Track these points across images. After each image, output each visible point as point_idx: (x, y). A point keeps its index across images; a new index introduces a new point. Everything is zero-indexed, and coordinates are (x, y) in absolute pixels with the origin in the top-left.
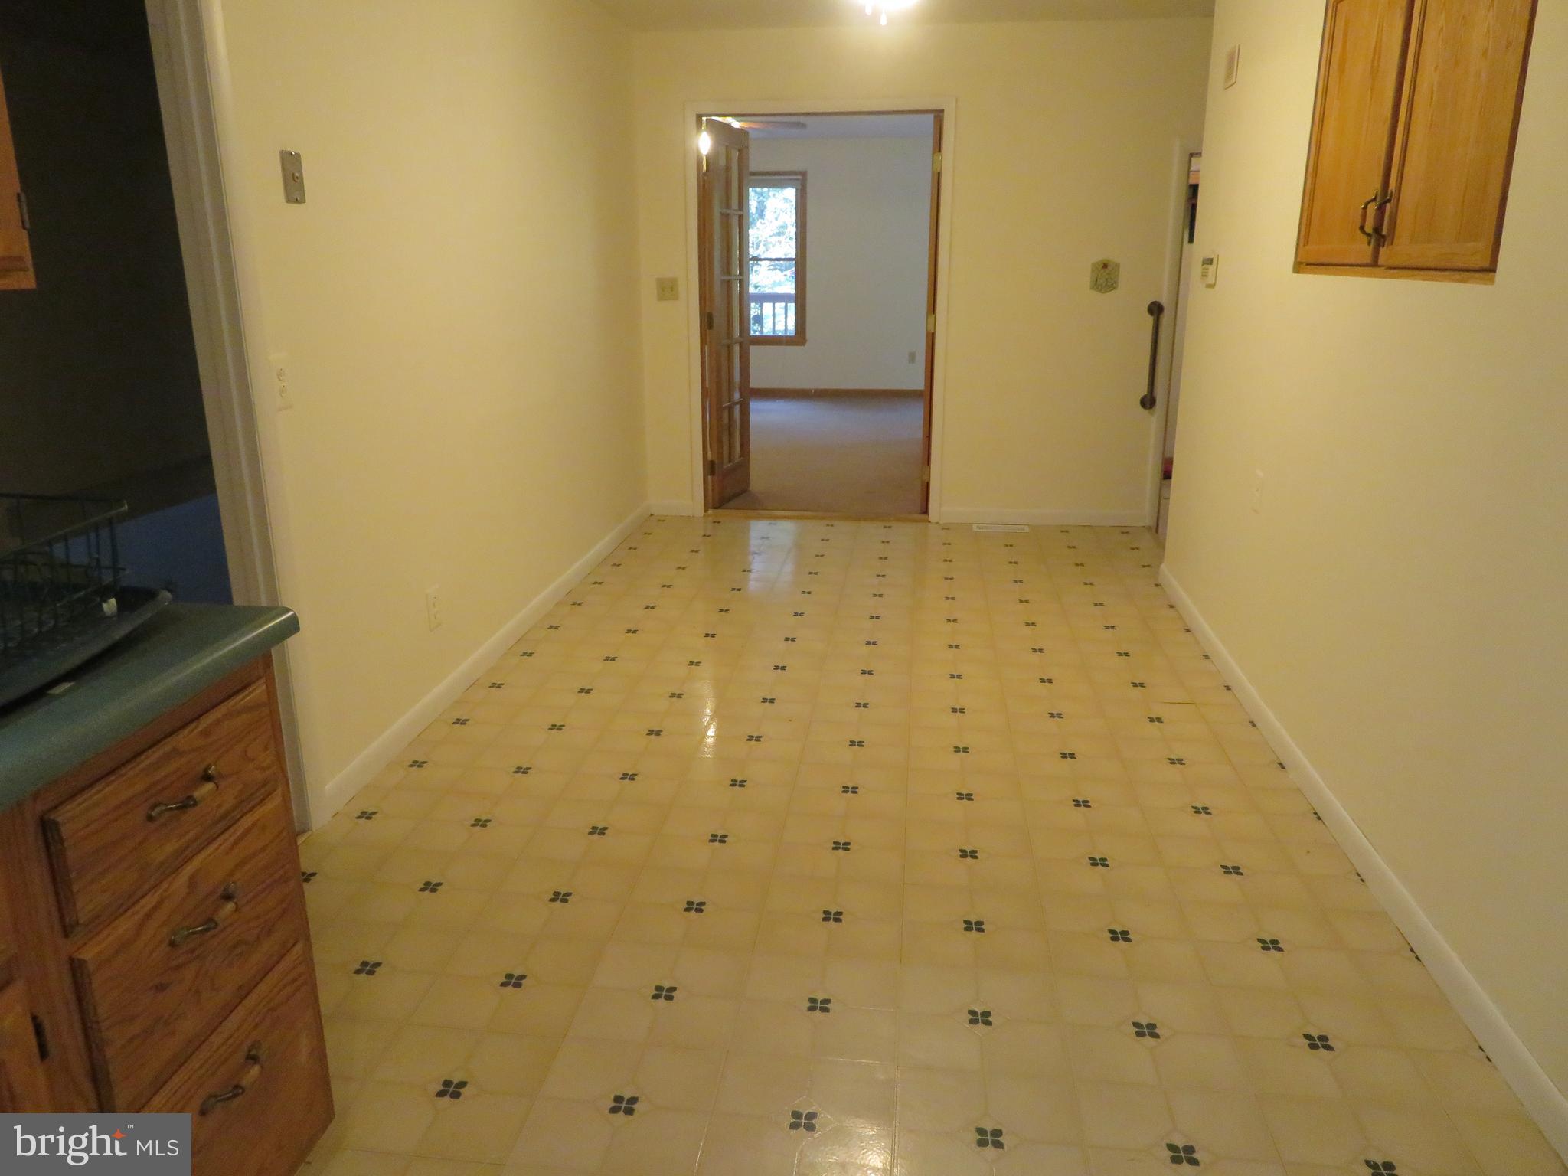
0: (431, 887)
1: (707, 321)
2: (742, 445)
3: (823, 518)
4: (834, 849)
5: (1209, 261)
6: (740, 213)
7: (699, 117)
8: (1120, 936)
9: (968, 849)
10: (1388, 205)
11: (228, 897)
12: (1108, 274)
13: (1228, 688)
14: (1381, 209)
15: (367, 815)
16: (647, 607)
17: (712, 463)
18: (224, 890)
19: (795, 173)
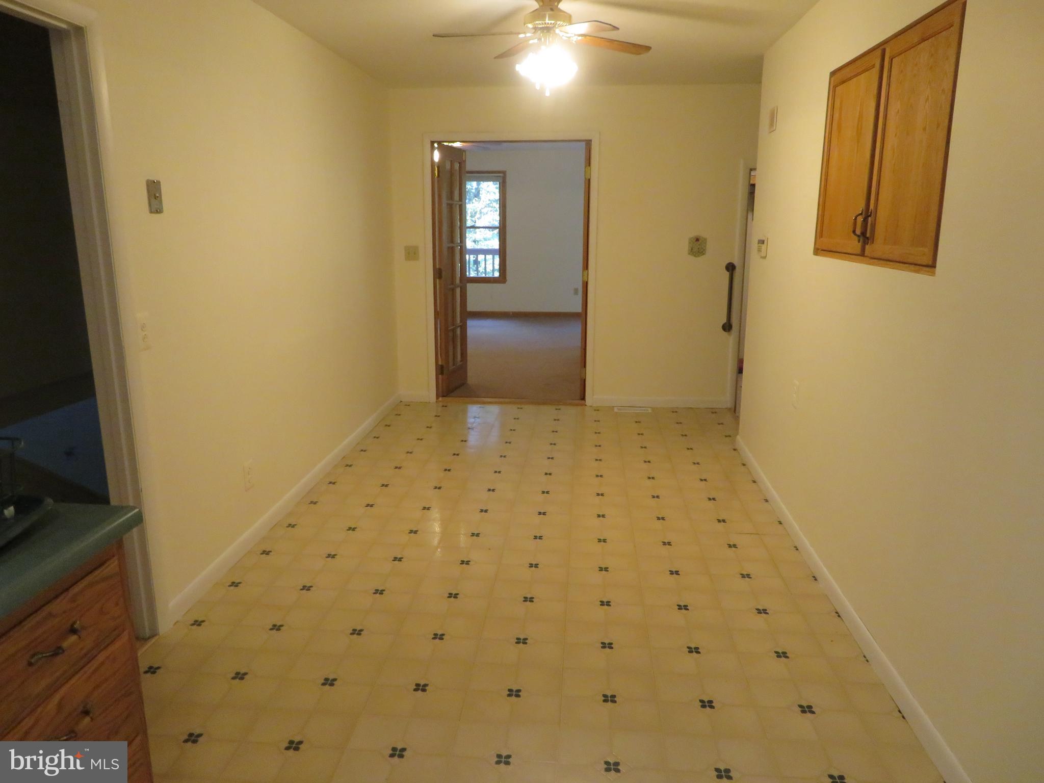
0: (240, 676)
1: (438, 274)
2: (462, 354)
3: (514, 403)
4: (516, 643)
5: (762, 242)
6: (460, 203)
7: (433, 143)
8: (707, 704)
9: (607, 641)
10: (870, 218)
11: (86, 713)
12: (699, 245)
13: (780, 523)
14: (865, 220)
15: (197, 623)
16: (396, 468)
17: (442, 367)
18: (84, 707)
19: (499, 172)
